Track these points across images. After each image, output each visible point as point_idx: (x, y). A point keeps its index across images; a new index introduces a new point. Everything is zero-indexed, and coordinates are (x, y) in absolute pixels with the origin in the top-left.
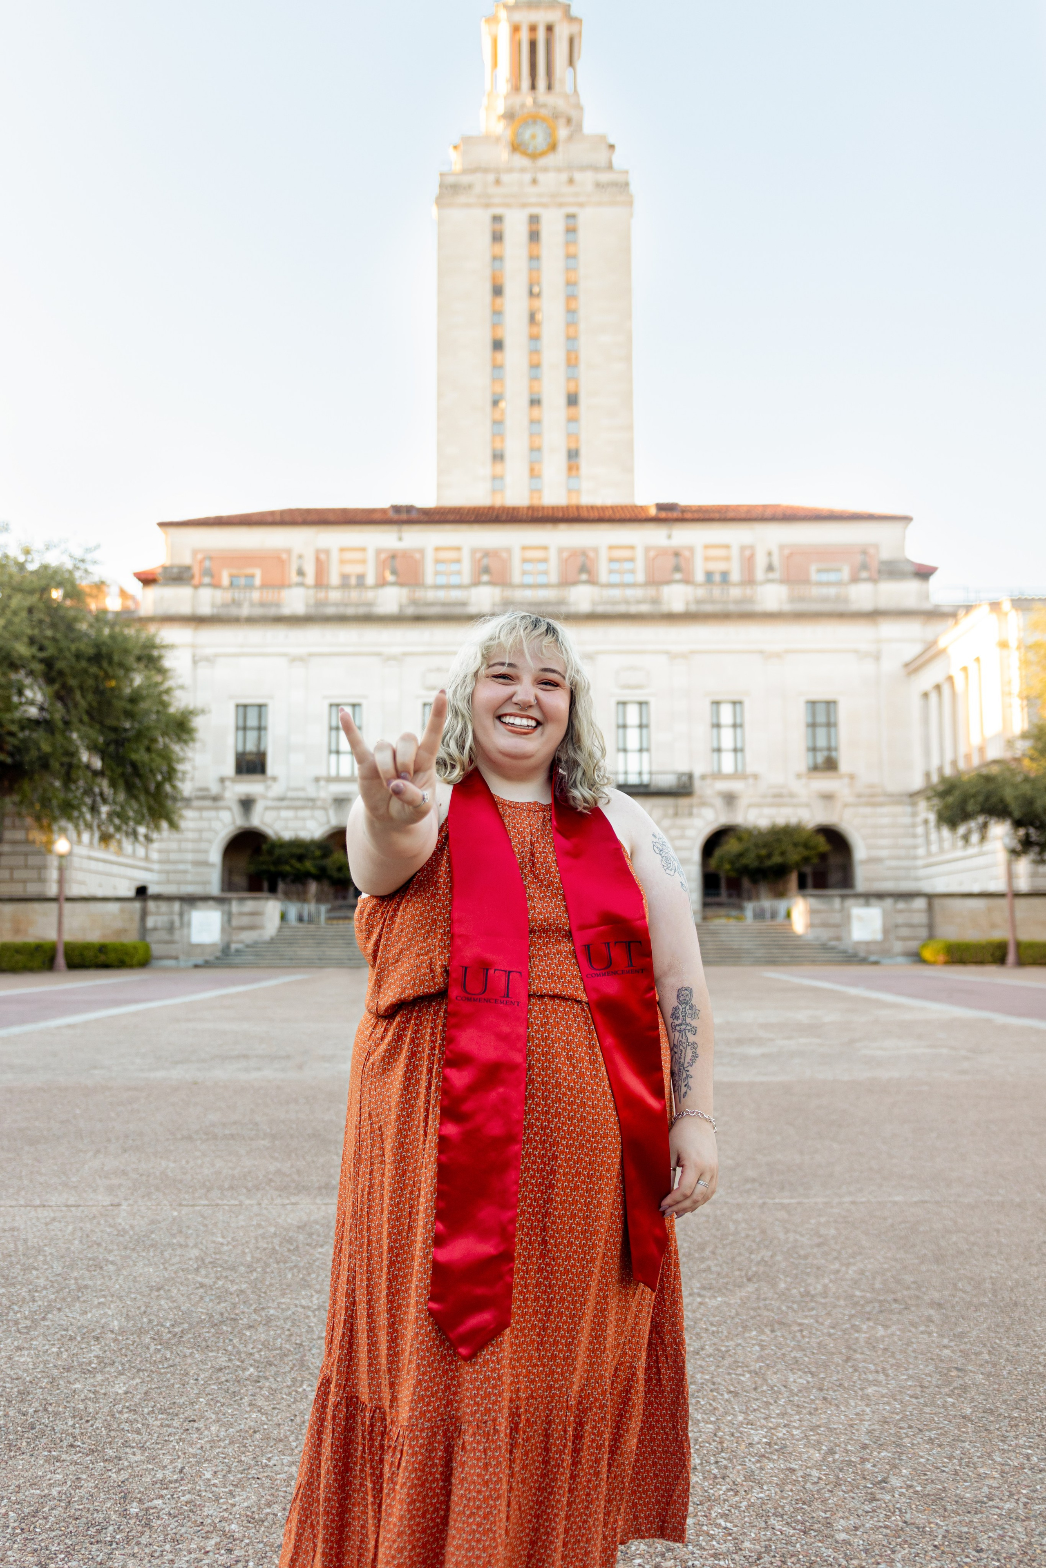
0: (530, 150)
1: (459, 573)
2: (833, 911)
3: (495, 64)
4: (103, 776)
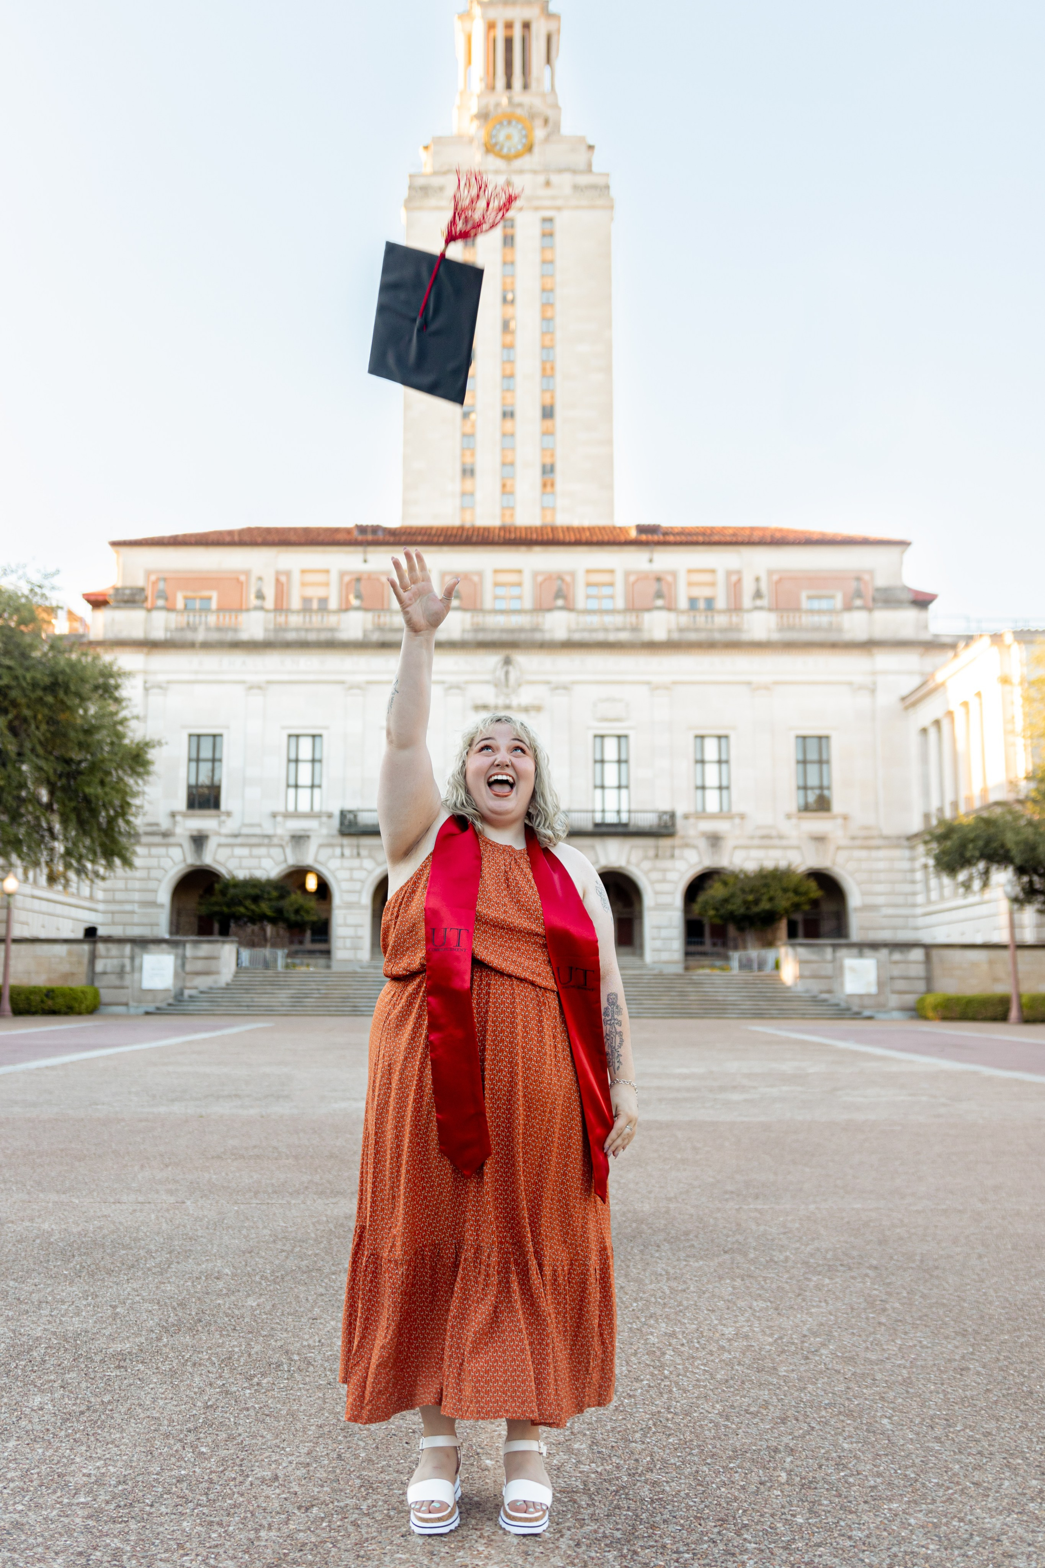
0: (505, 151)
2: (825, 961)
3: (469, 62)
4: (52, 810)
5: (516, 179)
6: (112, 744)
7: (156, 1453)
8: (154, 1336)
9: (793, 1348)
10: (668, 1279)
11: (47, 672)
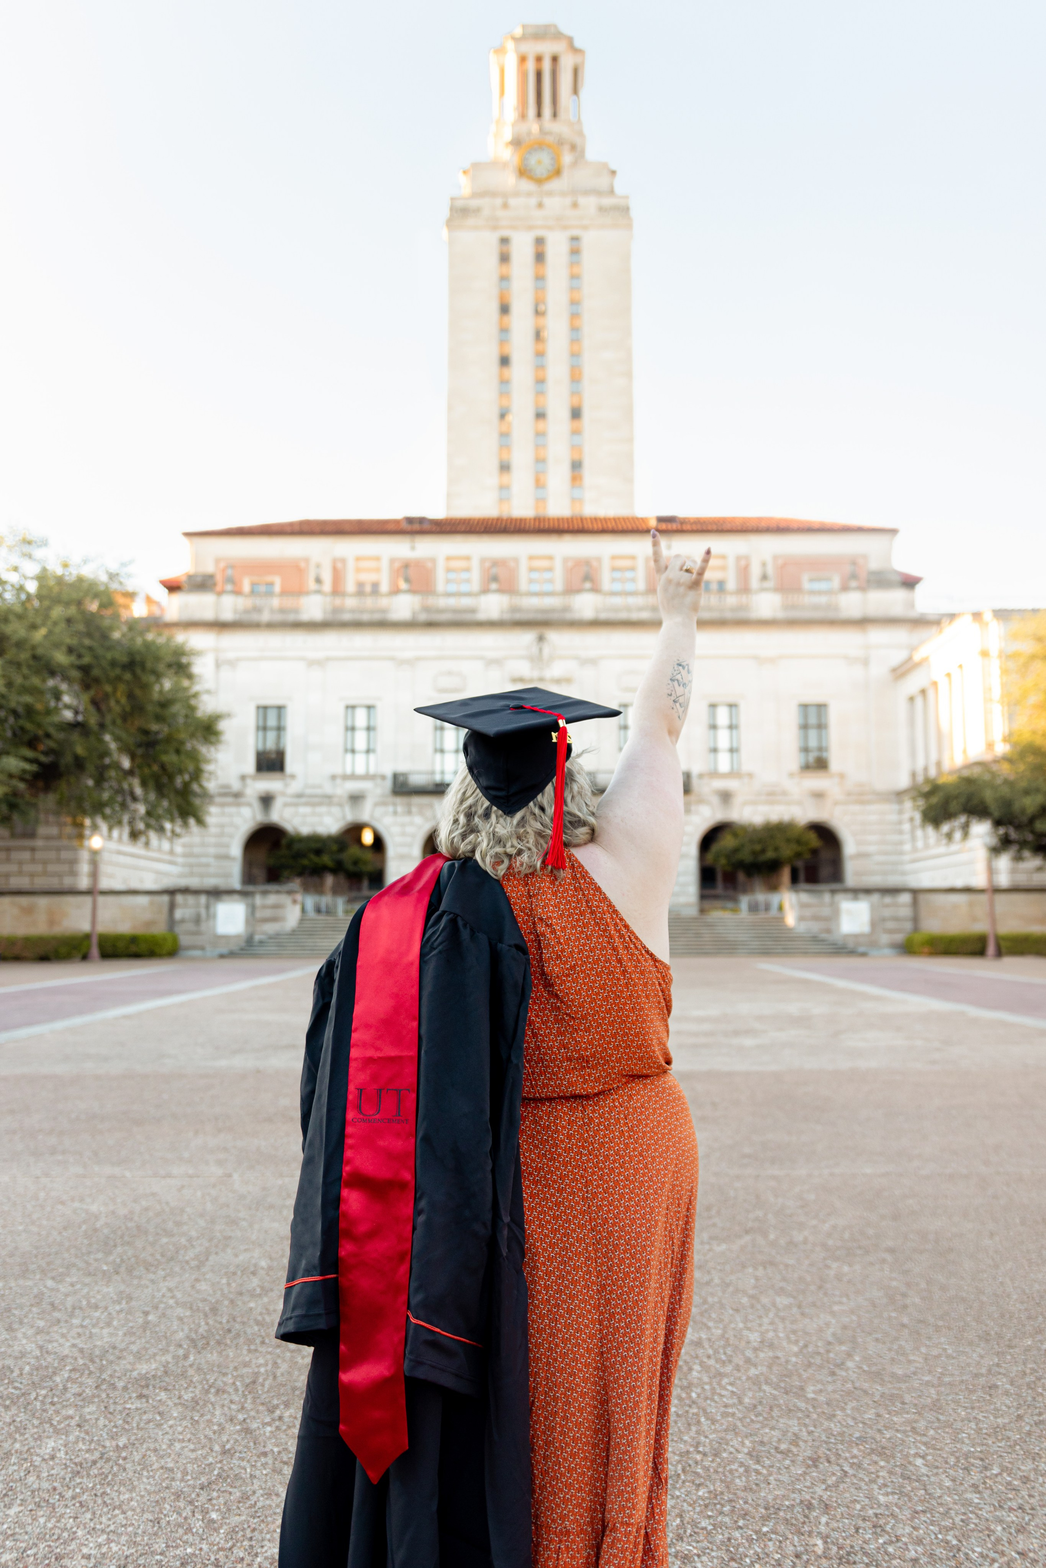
0: (537, 175)
1: (468, 581)
2: (824, 905)
3: (503, 92)
4: (134, 776)
5: (547, 201)
6: (186, 715)
11: (126, 652)
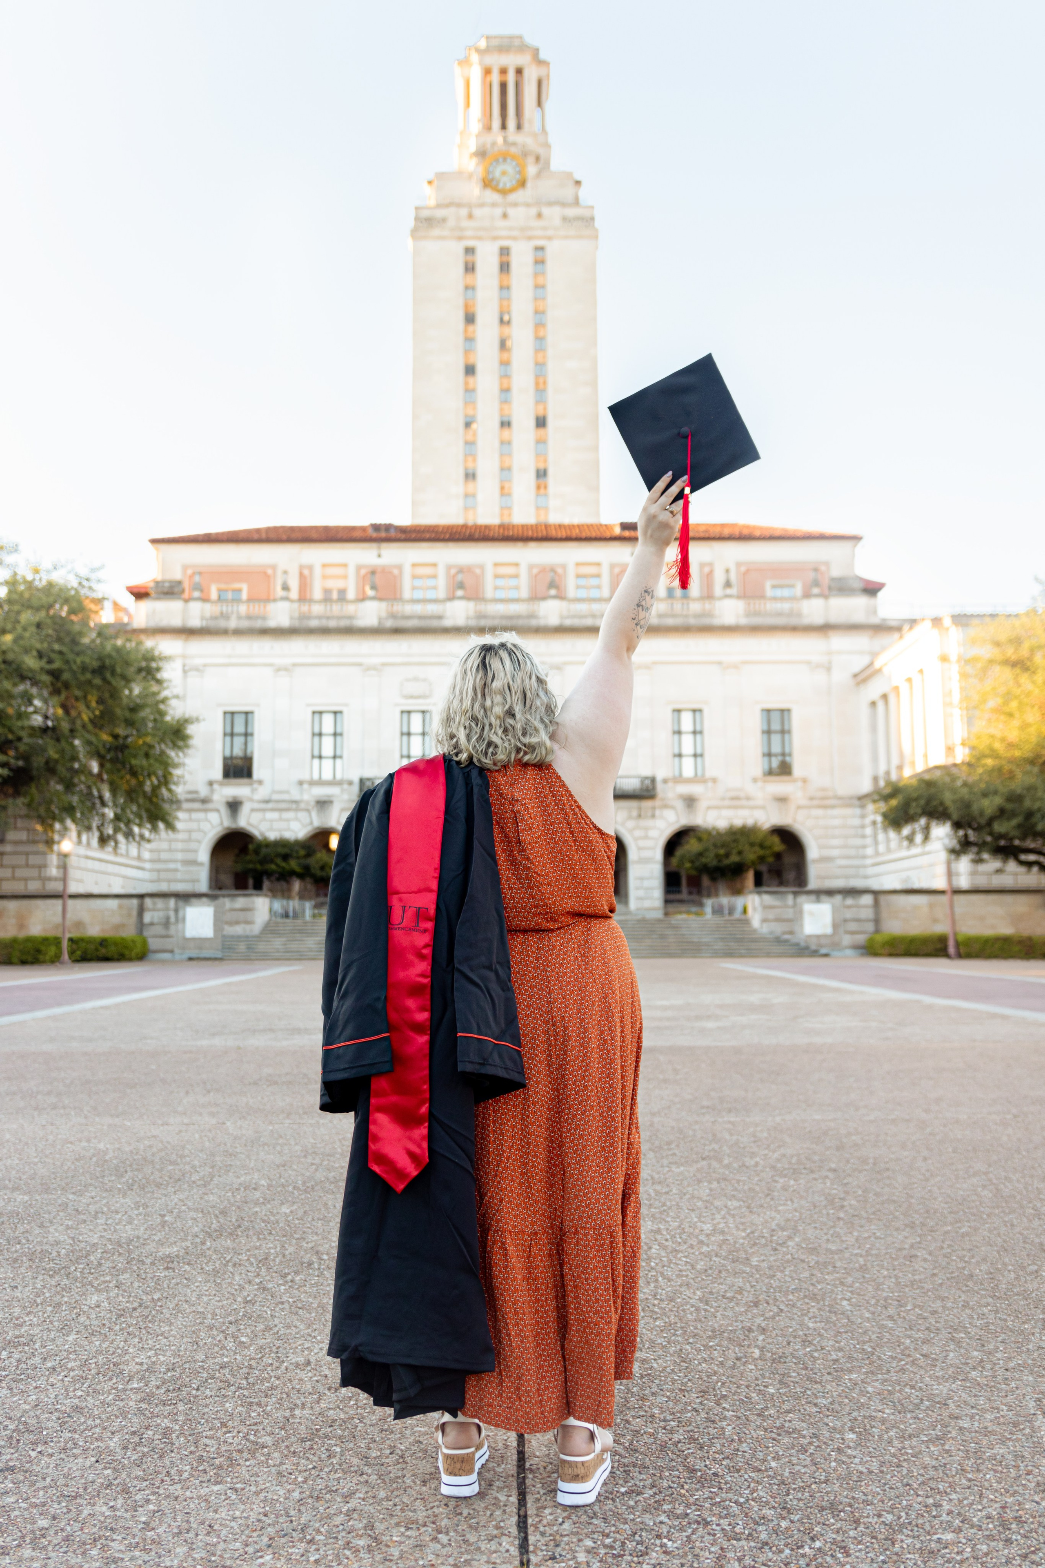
0: (501, 186)
1: (435, 588)
2: (786, 906)
3: (468, 104)
4: (102, 780)
5: (511, 211)
6: (155, 720)
7: (201, 1343)
8: (198, 1240)
9: (763, 1241)
10: (653, 1183)
11: (96, 656)
